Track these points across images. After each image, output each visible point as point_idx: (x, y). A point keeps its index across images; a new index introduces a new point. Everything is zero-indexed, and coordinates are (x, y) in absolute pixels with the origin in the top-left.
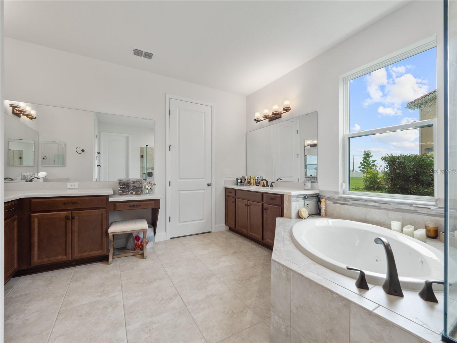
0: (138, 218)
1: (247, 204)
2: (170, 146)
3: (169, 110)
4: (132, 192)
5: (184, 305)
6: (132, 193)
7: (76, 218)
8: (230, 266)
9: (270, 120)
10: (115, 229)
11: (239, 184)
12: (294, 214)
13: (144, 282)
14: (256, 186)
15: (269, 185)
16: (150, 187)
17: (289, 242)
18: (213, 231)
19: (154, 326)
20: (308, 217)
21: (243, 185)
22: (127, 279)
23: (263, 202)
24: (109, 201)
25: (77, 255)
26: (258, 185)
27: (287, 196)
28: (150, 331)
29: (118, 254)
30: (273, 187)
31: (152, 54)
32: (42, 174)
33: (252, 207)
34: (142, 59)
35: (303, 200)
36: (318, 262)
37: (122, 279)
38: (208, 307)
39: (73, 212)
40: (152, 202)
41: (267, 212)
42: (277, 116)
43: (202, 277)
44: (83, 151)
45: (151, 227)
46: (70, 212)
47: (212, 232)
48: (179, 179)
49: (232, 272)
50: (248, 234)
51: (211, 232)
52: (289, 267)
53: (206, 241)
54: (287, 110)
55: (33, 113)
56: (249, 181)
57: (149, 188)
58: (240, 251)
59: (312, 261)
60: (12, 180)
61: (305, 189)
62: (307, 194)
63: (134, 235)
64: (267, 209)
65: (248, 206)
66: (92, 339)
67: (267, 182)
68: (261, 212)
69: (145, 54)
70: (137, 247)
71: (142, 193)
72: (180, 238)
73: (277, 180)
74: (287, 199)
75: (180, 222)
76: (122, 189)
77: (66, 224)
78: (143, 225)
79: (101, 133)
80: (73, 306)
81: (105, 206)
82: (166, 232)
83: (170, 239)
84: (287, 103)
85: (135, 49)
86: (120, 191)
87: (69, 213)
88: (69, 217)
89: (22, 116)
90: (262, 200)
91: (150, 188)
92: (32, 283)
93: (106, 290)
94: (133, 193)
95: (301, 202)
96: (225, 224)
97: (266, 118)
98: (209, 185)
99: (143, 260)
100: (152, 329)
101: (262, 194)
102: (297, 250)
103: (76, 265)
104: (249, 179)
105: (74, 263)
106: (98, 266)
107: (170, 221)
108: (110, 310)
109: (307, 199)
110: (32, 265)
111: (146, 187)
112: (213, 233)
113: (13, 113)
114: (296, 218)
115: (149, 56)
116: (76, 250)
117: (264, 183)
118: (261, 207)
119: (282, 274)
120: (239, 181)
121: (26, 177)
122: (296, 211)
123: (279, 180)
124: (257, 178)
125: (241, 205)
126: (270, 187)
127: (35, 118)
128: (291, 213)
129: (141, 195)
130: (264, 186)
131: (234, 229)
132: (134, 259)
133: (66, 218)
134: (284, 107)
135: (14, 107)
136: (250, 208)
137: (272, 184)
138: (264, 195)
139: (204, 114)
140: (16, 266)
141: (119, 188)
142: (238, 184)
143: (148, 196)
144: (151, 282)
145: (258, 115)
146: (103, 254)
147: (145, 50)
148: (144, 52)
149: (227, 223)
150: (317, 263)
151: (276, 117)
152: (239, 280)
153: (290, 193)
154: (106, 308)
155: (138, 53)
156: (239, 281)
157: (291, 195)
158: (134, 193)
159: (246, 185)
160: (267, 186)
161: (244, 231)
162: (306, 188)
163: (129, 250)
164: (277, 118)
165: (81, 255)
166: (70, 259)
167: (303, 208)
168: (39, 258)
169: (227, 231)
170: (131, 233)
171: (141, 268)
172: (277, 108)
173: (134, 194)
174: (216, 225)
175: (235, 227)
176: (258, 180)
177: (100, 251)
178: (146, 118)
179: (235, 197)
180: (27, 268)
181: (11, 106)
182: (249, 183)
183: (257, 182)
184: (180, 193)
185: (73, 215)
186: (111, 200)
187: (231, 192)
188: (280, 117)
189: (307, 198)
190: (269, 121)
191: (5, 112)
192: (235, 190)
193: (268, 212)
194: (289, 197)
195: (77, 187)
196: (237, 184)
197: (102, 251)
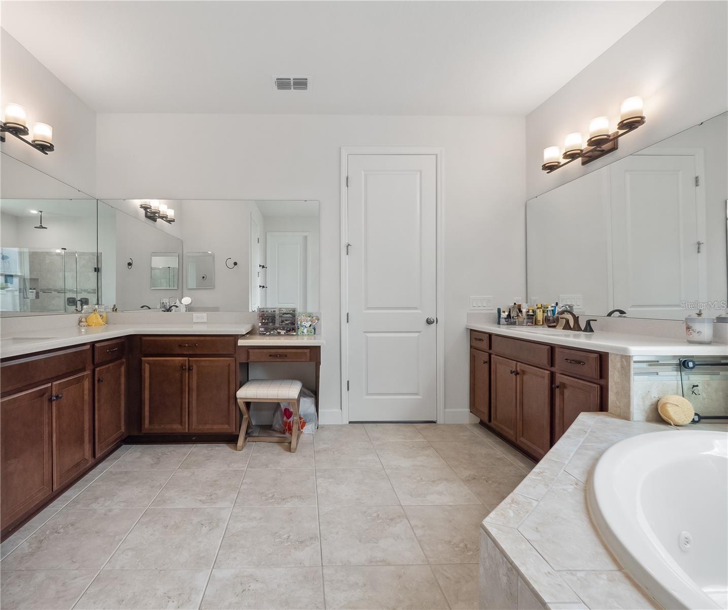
0: (290, 377)
1: (514, 369)
2: (347, 247)
3: (347, 178)
4: (280, 331)
5: (321, 565)
6: (279, 333)
7: (195, 368)
8: (450, 506)
9: (586, 159)
10: (247, 392)
11: (503, 321)
12: (639, 407)
13: (273, 496)
14: (549, 327)
15: (583, 325)
16: (310, 323)
17: (571, 488)
18: (440, 421)
19: (253, 586)
20: (694, 422)
21: (514, 324)
22: (251, 483)
23: (553, 369)
24: (239, 345)
25: (197, 427)
26: (555, 324)
27: (618, 358)
28: (244, 592)
29: (257, 435)
30: (592, 331)
31: (307, 79)
32: (186, 300)
33: (525, 377)
34: (293, 93)
35: (675, 373)
36: (631, 576)
37: (244, 481)
38: (365, 585)
39: (190, 359)
40: (306, 351)
41: (562, 394)
42: (605, 147)
43: (378, 516)
44: (235, 264)
45: (311, 397)
46: (187, 358)
47: (438, 422)
48: (366, 310)
49: (450, 522)
50: (518, 442)
51: (434, 422)
52: (517, 563)
53: (417, 440)
54: (630, 124)
55: (171, 213)
56: (532, 315)
57: (308, 324)
58: (488, 478)
59: (611, 566)
60: (150, 308)
61: (691, 339)
62: (693, 357)
63: (283, 407)
64: (563, 386)
65: (518, 374)
66: (161, 572)
67: (576, 319)
68: (546, 393)
69: (295, 84)
70: (287, 428)
71: (295, 334)
72: (367, 424)
73: (610, 315)
74: (619, 365)
75: (368, 394)
76: (265, 325)
77: (182, 376)
78: (289, 391)
79: (267, 234)
80: (164, 508)
81: (233, 353)
82: (341, 409)
83: (350, 422)
84: (630, 106)
85: (277, 79)
86: (260, 329)
87: (186, 360)
88: (185, 366)
89: (158, 220)
90: (552, 364)
91: (310, 326)
92: (139, 458)
93: (215, 493)
94: (281, 333)
95: (670, 378)
96: (468, 410)
97: (571, 156)
98: (429, 322)
99: (289, 453)
100: (247, 590)
101: (552, 348)
102: (584, 517)
103: (196, 442)
104: (531, 311)
105: (193, 439)
106: (223, 449)
107: (348, 390)
108: (205, 530)
109: (694, 370)
110: (143, 432)
111: (303, 324)
112: (439, 425)
113: (147, 216)
114: (649, 420)
115: (301, 84)
116: (194, 418)
117: (567, 321)
118: (546, 381)
119: (501, 576)
120: (504, 315)
121: (165, 304)
122: (648, 403)
123: (617, 314)
124: (553, 308)
125: (503, 369)
126: (583, 331)
127: (173, 221)
128: (628, 405)
129: (295, 338)
130: (567, 327)
131: (488, 423)
132: (277, 448)
133: (182, 366)
134: (622, 118)
135: (145, 208)
136: (522, 380)
137: (588, 323)
138: (557, 350)
139: (419, 174)
140: (123, 429)
141: (260, 324)
142: (501, 323)
143: (306, 339)
144: (284, 499)
145: (553, 154)
146: (230, 431)
147: (292, 75)
148: (292, 79)
149: (474, 407)
150: (628, 577)
151: (603, 151)
152: (457, 547)
153: (625, 350)
154: (202, 525)
155: (283, 84)
156: (457, 549)
157: (630, 356)
158: (283, 332)
159: (521, 324)
160: (577, 327)
161: (510, 433)
162: (696, 337)
163: (275, 431)
164: (604, 153)
165: (201, 427)
166: (187, 431)
167: (677, 394)
168: (151, 423)
169: (475, 425)
170: (279, 403)
171: (279, 468)
172: (606, 125)
173: (282, 335)
174: (447, 410)
175: (490, 420)
176: (554, 314)
177: (226, 426)
178: (306, 200)
179: (491, 352)
180: (138, 435)
181: (142, 207)
182: (532, 319)
183: (551, 318)
184: (367, 337)
185: (191, 363)
186: (241, 342)
187: (480, 340)
188: (614, 148)
189: (692, 368)
190: (584, 163)
191: (136, 216)
192: (490, 335)
193: (567, 393)
194: (622, 362)
195: (205, 320)
196: (497, 321)
197: (229, 425)
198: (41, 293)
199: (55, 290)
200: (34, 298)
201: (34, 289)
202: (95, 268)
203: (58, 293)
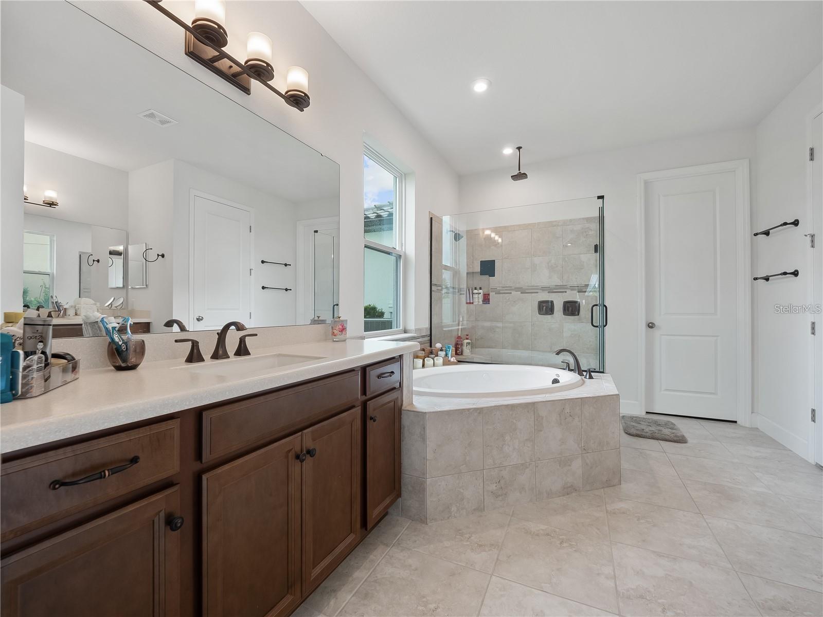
198: (492, 295)
199: (517, 289)
200: (481, 303)
201: (480, 289)
202: (596, 246)
203: (521, 293)
